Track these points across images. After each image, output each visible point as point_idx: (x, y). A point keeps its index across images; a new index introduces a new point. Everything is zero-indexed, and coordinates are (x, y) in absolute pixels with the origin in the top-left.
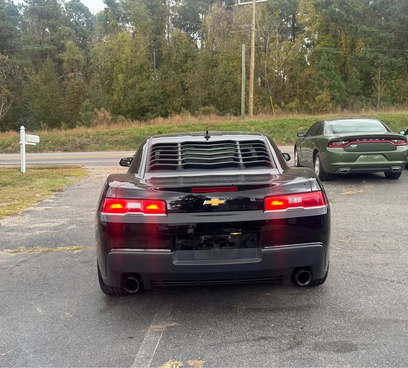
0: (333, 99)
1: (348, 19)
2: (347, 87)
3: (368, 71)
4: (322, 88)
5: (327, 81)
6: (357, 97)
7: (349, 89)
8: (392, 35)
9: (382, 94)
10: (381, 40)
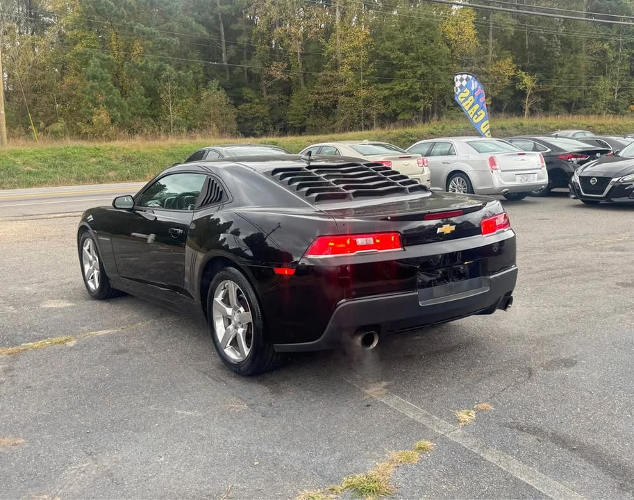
0: (113, 121)
1: (119, 13)
2: (130, 105)
3: (152, 85)
4: (96, 105)
5: (102, 95)
6: (144, 120)
7: (133, 108)
8: (176, 41)
9: (175, 117)
10: (165, 45)
